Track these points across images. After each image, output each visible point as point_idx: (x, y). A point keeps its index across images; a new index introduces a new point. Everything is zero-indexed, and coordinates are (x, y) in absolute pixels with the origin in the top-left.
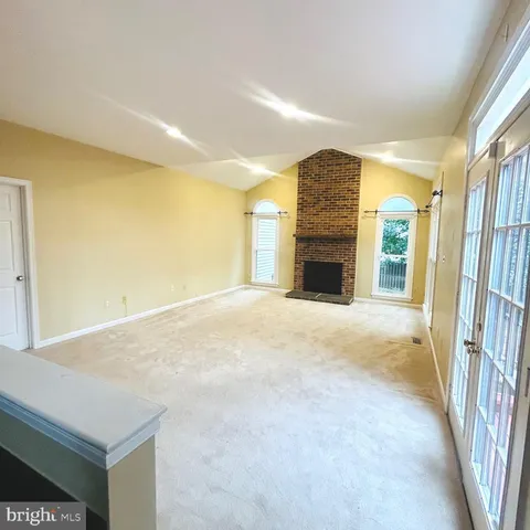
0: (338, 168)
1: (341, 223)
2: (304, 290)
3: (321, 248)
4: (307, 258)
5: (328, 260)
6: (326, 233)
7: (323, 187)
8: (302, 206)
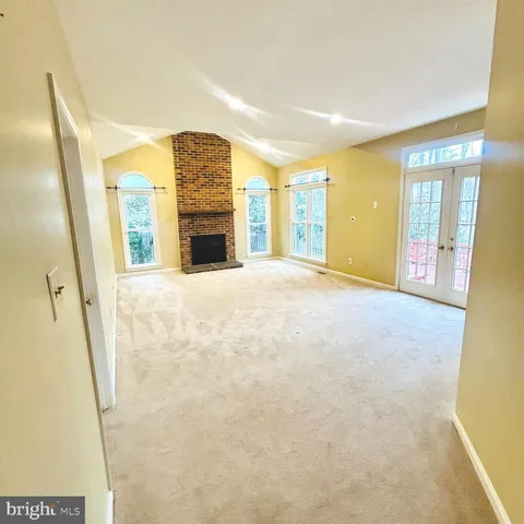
0: (213, 148)
1: (219, 199)
2: (194, 264)
3: (205, 222)
4: (192, 233)
5: (213, 233)
6: (208, 208)
7: (201, 164)
8: (181, 182)
